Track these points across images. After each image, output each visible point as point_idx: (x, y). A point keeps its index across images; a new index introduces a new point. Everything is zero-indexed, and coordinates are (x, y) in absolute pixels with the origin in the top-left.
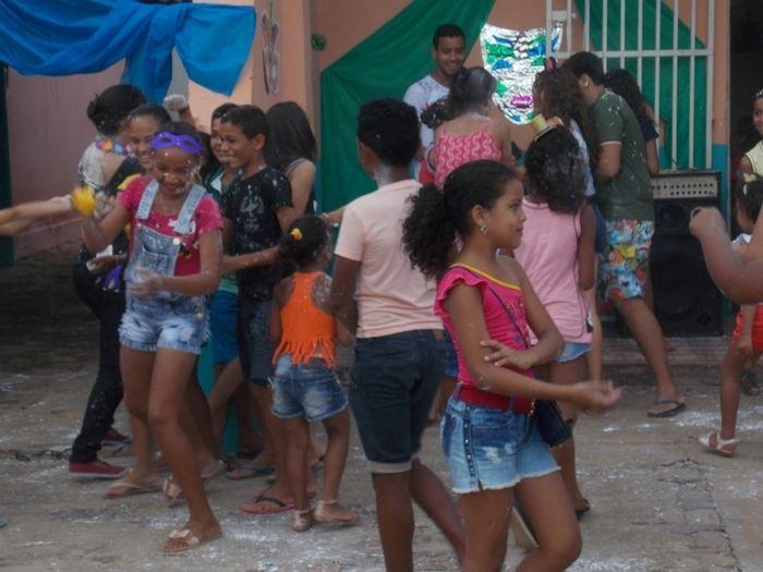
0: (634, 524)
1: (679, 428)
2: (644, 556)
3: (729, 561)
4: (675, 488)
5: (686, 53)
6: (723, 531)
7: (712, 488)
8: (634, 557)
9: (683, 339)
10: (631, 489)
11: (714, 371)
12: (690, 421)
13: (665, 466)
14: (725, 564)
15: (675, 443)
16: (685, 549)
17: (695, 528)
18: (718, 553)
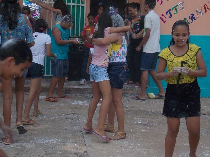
0: (58, 130)
1: (73, 105)
2: (60, 139)
3: (82, 139)
4: (70, 121)
5: (79, 5)
6: (81, 131)
7: (80, 121)
8: (58, 139)
9: (75, 82)
10: (58, 121)
11: (83, 90)
12: (76, 103)
13: (68, 115)
14: (81, 140)
15: (71, 109)
16: (71, 136)
17: (74, 131)
18: (80, 137)
